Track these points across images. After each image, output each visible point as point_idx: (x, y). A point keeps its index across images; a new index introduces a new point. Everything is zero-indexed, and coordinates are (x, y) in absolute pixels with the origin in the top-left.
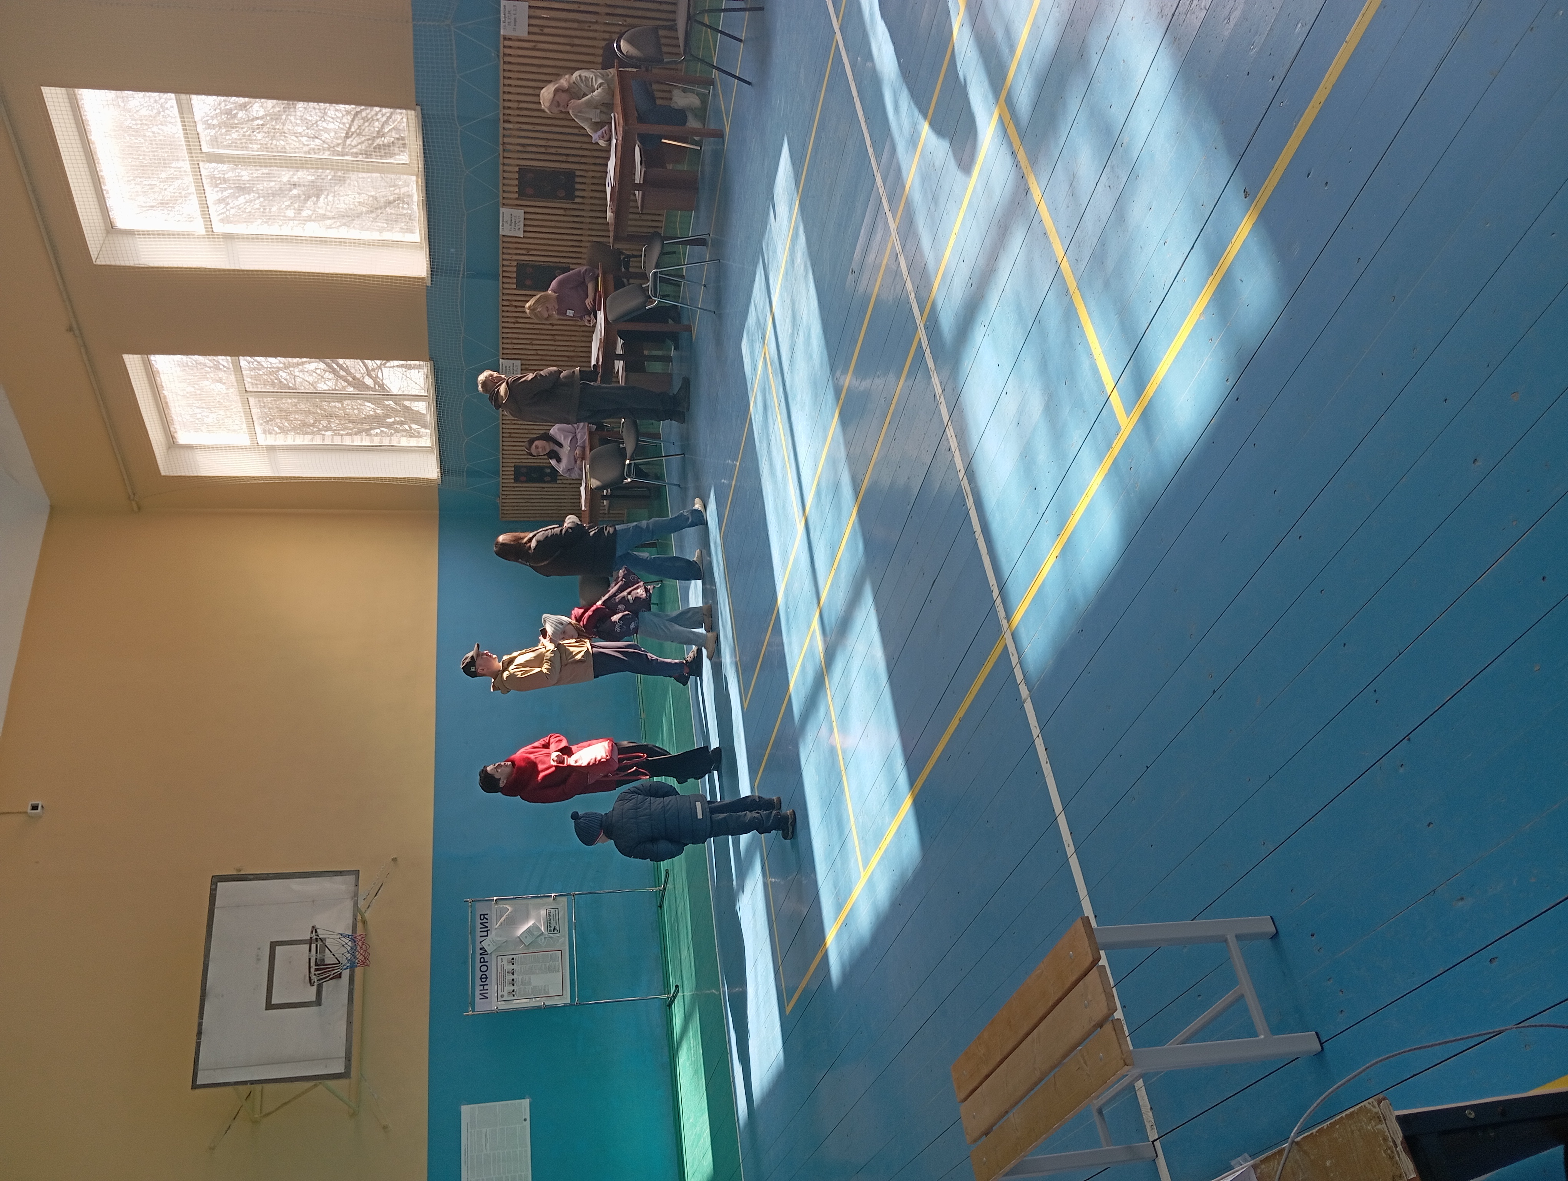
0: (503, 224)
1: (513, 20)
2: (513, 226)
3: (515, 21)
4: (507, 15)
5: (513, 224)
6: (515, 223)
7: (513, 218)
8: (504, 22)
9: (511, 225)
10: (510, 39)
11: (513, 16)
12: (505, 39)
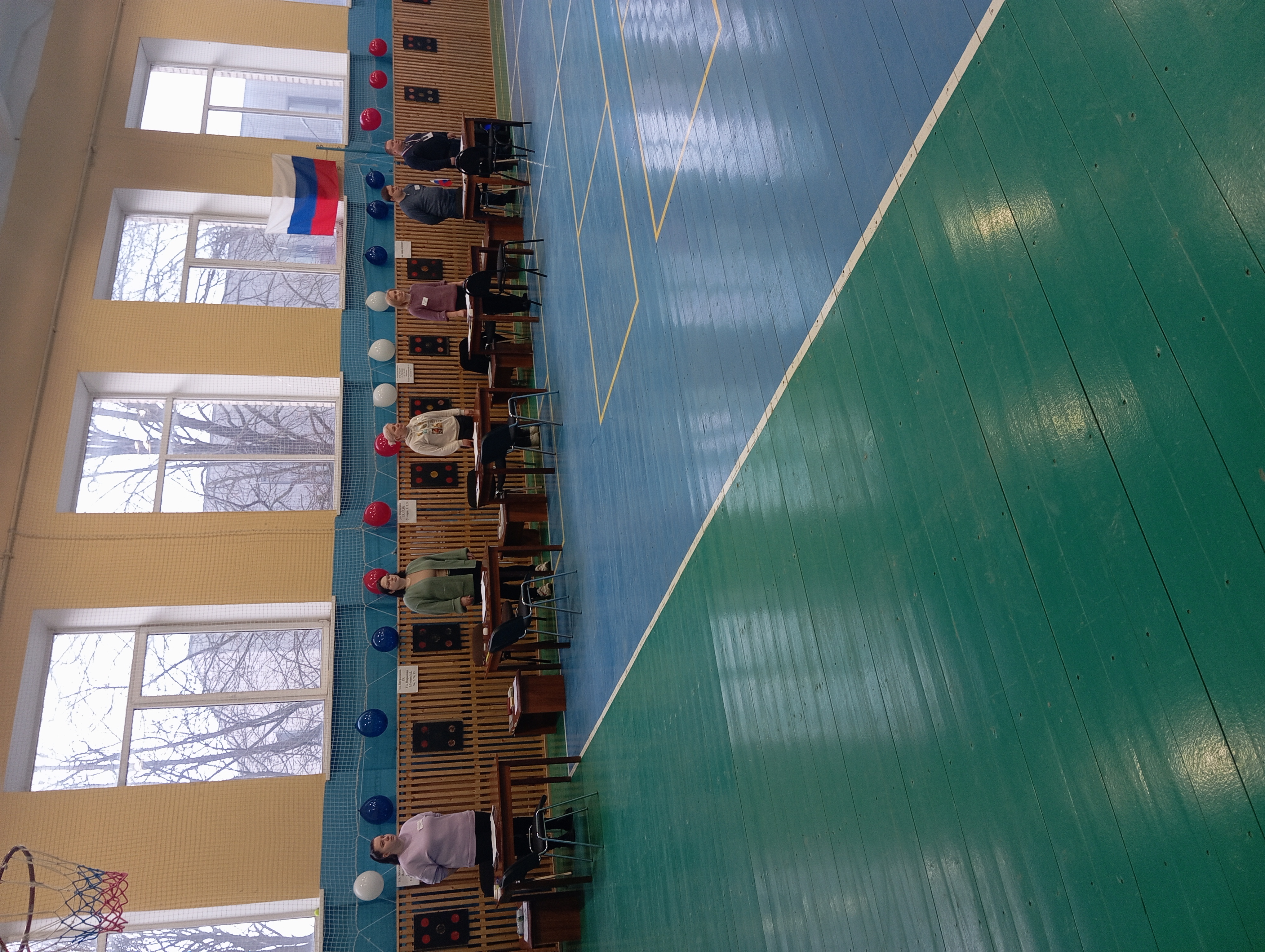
0: (400, 682)
1: (406, 513)
2: (409, 683)
3: (408, 513)
4: (402, 510)
5: (409, 680)
6: (411, 679)
7: (409, 674)
8: (400, 514)
9: (407, 682)
10: (404, 527)
11: (406, 510)
12: (401, 526)
